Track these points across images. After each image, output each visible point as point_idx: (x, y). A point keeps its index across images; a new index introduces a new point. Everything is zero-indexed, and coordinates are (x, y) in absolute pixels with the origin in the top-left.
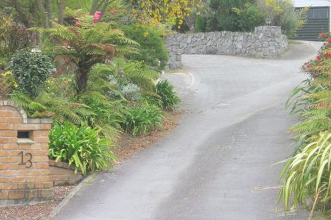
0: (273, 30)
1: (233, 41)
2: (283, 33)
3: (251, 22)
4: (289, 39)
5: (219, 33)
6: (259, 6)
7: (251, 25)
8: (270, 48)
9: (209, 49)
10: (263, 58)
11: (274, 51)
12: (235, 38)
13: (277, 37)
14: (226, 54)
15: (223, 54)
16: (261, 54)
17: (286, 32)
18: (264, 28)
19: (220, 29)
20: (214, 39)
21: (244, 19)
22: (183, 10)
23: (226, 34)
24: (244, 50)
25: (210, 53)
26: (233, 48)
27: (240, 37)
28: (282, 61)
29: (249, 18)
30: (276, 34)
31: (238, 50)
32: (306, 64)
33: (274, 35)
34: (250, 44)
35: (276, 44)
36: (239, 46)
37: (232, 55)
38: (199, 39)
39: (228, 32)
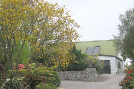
0: (93, 70)
1: (76, 75)
2: (96, 71)
3: (83, 67)
4: (98, 73)
5: (70, 71)
6: (85, 60)
7: (83, 68)
8: (92, 77)
9: (66, 78)
10: (89, 81)
11: (93, 78)
12: (77, 73)
13: (94, 72)
14: (73, 80)
15: (72, 80)
16: (88, 79)
17: (97, 70)
18: (89, 69)
19: (70, 70)
20: (68, 74)
21: (80, 66)
22: (68, 61)
23: (73, 72)
24: (81, 78)
25: (66, 80)
26: (76, 77)
27: (79, 73)
28: (97, 82)
29: (82, 65)
30: (94, 71)
31: (78, 78)
32: (120, 82)
33: (93, 72)
34: (83, 76)
35: (94, 75)
36: (79, 77)
37: (75, 80)
38: (61, 74)
39: (74, 71)
